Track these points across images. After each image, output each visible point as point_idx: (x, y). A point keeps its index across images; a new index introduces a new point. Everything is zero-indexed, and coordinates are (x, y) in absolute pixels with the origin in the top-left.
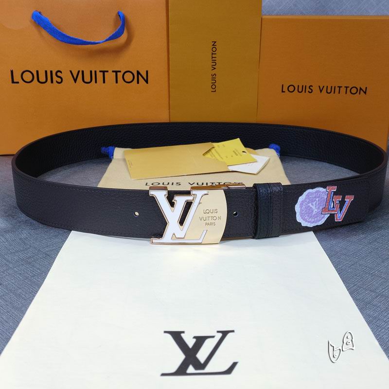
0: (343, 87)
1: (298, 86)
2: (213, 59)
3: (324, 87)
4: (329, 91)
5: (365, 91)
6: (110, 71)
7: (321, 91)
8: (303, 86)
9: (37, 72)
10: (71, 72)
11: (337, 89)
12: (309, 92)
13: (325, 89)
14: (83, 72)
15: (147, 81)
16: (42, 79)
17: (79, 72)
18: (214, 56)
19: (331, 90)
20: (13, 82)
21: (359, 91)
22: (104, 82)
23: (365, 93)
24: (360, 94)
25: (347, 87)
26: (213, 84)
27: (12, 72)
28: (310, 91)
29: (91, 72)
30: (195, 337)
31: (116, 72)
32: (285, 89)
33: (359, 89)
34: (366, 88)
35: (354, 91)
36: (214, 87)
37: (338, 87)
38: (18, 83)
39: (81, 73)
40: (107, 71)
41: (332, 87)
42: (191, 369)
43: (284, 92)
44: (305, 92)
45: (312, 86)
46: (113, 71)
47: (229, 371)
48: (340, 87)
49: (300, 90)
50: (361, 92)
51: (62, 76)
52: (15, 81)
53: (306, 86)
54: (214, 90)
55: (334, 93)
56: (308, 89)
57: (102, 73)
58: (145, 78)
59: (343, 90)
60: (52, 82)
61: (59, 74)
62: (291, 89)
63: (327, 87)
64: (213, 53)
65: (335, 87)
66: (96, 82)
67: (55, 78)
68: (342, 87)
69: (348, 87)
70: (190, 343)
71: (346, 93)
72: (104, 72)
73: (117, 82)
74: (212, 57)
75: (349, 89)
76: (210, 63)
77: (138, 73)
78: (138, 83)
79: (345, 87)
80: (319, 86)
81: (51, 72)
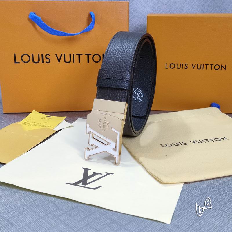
0: (209, 65)
3: (195, 64)
4: (199, 68)
7: (193, 68)
11: (205, 66)
12: (185, 68)
13: (196, 66)
19: (200, 67)
23: (225, 69)
24: (221, 69)
28: (186, 67)
34: (226, 65)
35: (217, 67)
37: (206, 65)
44: (182, 68)
48: (207, 65)
51: (50, 58)
53: (183, 64)
56: (184, 66)
65: (203, 65)
67: (45, 59)
68: (208, 65)
69: (213, 65)
71: (211, 69)
79: (211, 65)
80: (192, 64)
81: (42, 55)
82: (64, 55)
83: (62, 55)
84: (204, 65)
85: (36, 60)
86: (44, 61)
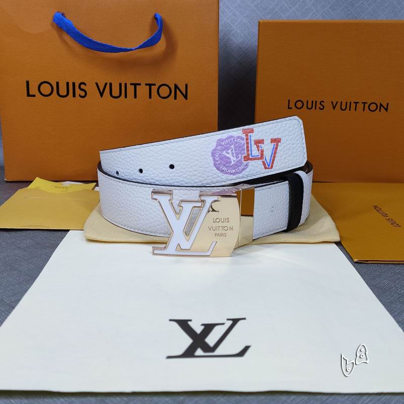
0: (360, 103)
1: (307, 101)
3: (337, 102)
4: (343, 108)
5: (386, 107)
7: (334, 108)
8: (313, 101)
10: (97, 84)
11: (353, 105)
12: (320, 108)
13: (339, 105)
19: (346, 107)
20: (29, 95)
21: (378, 108)
23: (386, 110)
24: (380, 111)
25: (364, 103)
28: (322, 107)
30: (203, 325)
32: (292, 105)
33: (379, 105)
34: (388, 104)
35: (373, 107)
37: (354, 103)
38: (34, 96)
41: (347, 102)
42: (199, 352)
44: (316, 109)
45: (323, 102)
47: (242, 353)
48: (356, 103)
49: (310, 106)
50: (382, 109)
51: (86, 90)
53: (316, 102)
55: (349, 110)
59: (360, 106)
60: (74, 96)
61: (83, 86)
62: (299, 105)
63: (341, 102)
65: (350, 103)
67: (78, 91)
68: (358, 103)
69: (367, 103)
70: (198, 329)
71: (364, 110)
75: (367, 105)
79: (363, 103)
80: (332, 102)
81: (74, 84)
82: (111, 84)
83: (106, 84)
84: (352, 103)
85: (63, 91)
86: (77, 95)
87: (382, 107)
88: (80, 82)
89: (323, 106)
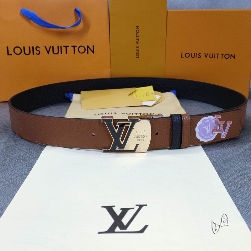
1: (192, 54)
2: (137, 37)
5: (234, 56)
6: (70, 46)
8: (194, 54)
9: (24, 48)
10: (45, 47)
14: (53, 47)
15: (93, 52)
16: (27, 52)
17: (50, 47)
18: (137, 35)
20: (8, 54)
21: (230, 57)
22: (66, 53)
25: (222, 54)
26: (137, 53)
27: (7, 47)
29: (58, 47)
31: (74, 47)
32: (183, 56)
33: (230, 55)
36: (137, 55)
38: (11, 55)
39: (51, 48)
40: (68, 46)
41: (213, 54)
43: (183, 57)
45: (200, 54)
46: (72, 46)
49: (193, 56)
50: (232, 57)
52: (9, 53)
54: (138, 57)
55: (215, 58)
57: (65, 48)
58: (92, 50)
59: (220, 56)
60: (33, 54)
61: (38, 49)
62: (187, 55)
63: (210, 54)
64: (137, 33)
66: (61, 53)
72: (66, 47)
73: (74, 53)
74: (136, 36)
75: (224, 55)
76: (135, 40)
77: (88, 47)
78: (88, 53)
87: (232, 56)
88: (36, 46)
89: (200, 56)
